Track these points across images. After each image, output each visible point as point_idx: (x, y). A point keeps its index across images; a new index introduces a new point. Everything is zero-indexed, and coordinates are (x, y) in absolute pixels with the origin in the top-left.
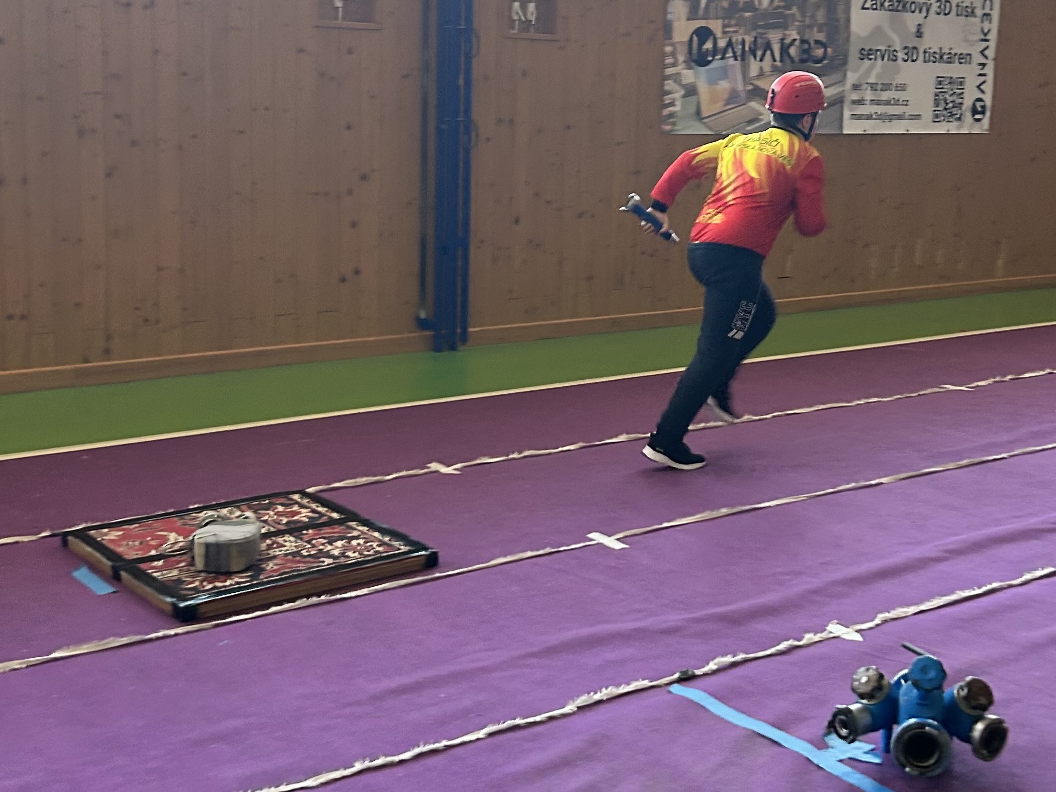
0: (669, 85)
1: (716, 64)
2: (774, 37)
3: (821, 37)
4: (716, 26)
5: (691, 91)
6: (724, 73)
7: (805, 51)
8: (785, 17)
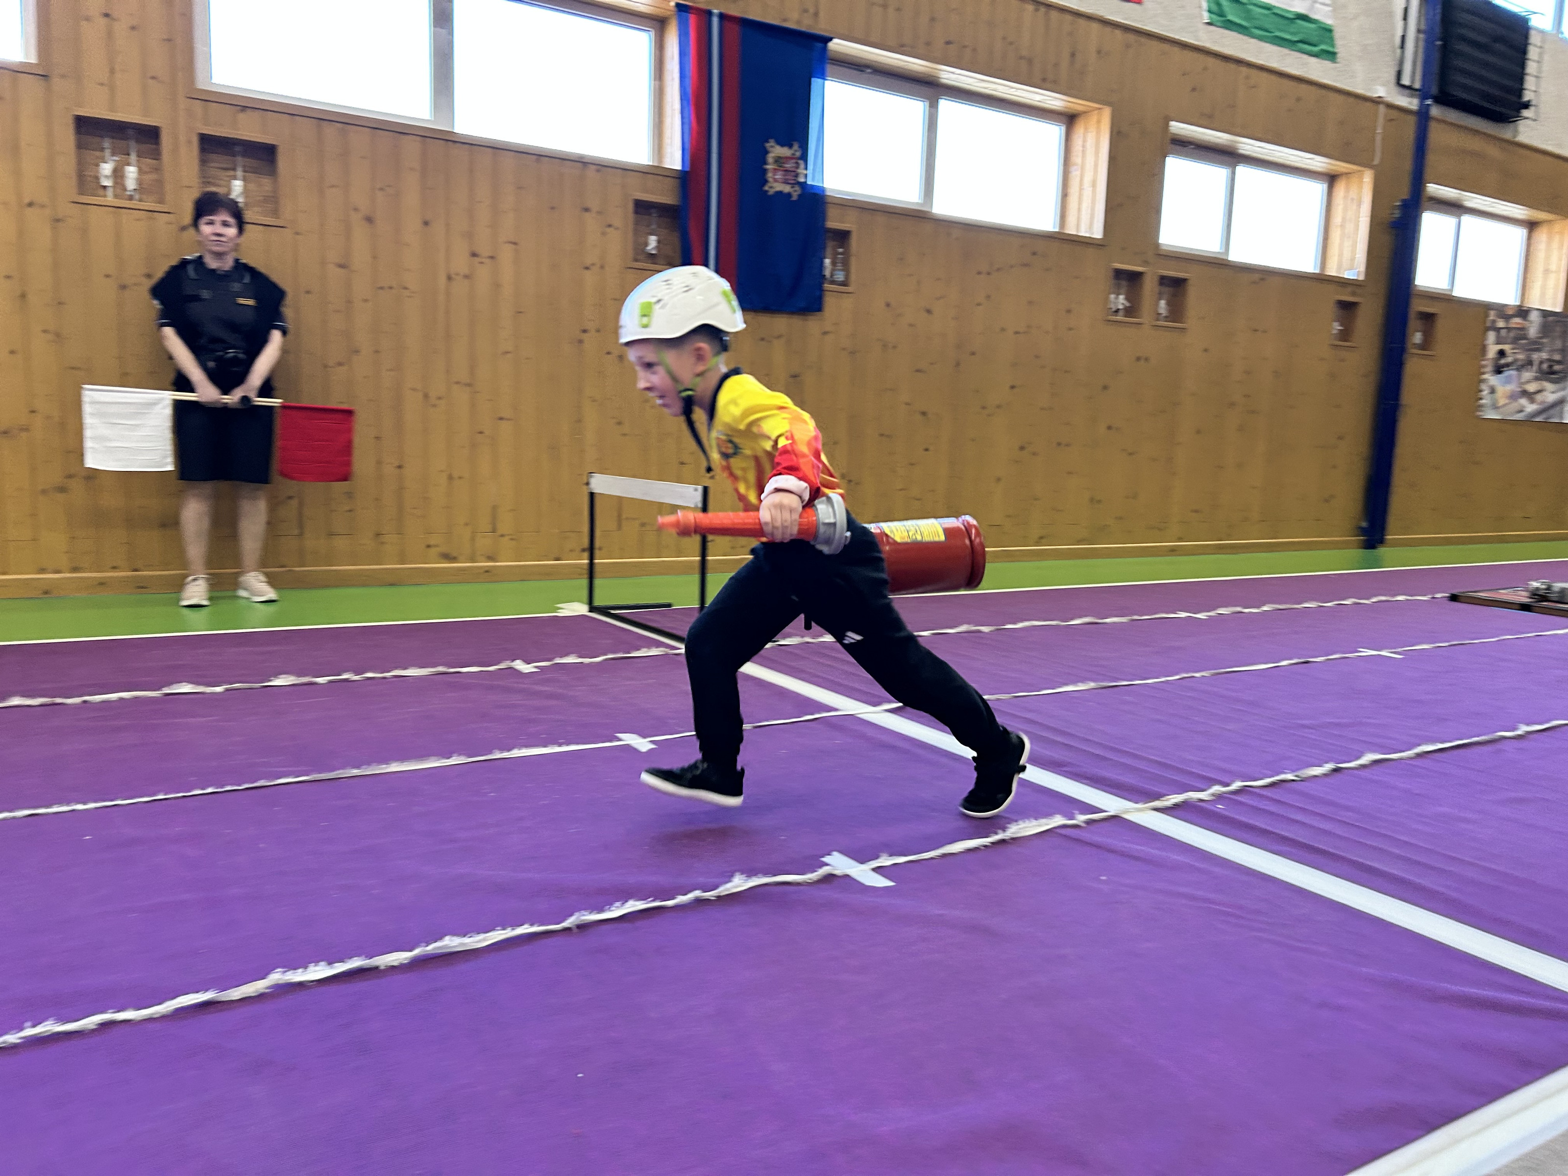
0: (1483, 386)
1: (1506, 374)
2: (1536, 356)
3: (1557, 357)
4: (1506, 347)
5: (1493, 391)
6: (1508, 381)
7: (1551, 367)
8: (1542, 344)
